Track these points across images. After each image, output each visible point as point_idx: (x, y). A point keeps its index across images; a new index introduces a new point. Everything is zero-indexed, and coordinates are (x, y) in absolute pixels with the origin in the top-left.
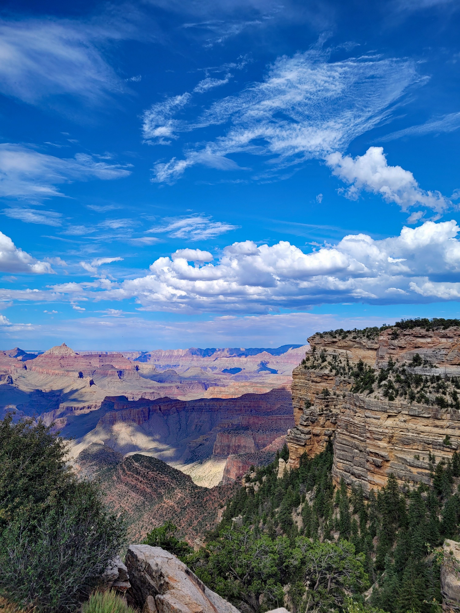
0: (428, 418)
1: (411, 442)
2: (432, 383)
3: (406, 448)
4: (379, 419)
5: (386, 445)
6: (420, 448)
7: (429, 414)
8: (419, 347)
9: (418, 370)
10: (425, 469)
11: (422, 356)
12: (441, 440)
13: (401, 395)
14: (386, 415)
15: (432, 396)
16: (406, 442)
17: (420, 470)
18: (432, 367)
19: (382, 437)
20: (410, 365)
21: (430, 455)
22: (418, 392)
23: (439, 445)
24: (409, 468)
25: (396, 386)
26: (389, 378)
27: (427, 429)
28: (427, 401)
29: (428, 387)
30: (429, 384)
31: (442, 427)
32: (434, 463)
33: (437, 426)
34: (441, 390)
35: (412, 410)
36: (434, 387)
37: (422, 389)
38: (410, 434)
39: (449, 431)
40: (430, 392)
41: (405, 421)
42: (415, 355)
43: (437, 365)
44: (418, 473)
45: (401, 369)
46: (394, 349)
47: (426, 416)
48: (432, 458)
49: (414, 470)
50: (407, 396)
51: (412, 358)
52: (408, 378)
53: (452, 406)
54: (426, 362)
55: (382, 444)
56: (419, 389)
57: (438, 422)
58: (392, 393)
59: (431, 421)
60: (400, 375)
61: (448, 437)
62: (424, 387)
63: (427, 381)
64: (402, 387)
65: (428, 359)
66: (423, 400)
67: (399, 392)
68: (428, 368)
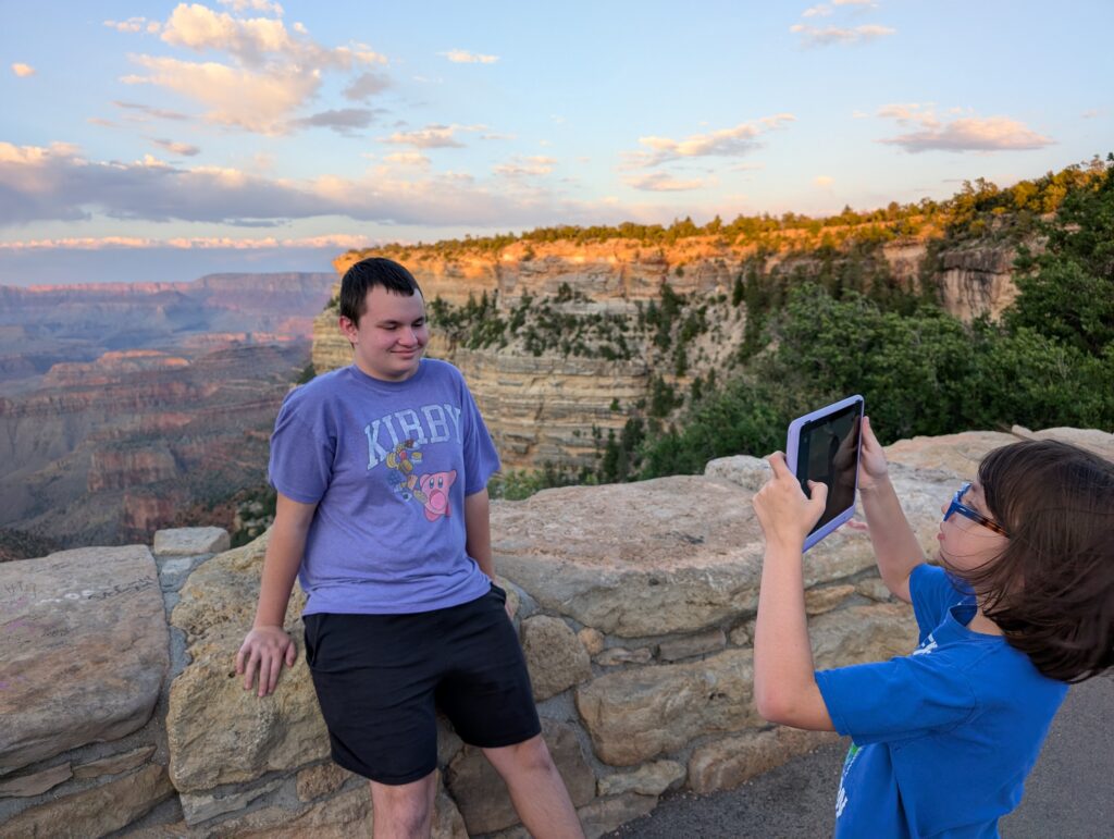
0: (591, 376)
1: (566, 413)
2: (591, 325)
3: (560, 423)
4: (520, 385)
5: (532, 422)
6: (580, 420)
7: (591, 370)
8: (566, 271)
9: (568, 308)
10: (590, 447)
11: (572, 286)
12: (607, 405)
13: (551, 346)
14: (531, 378)
15: (594, 345)
16: (561, 414)
17: (581, 450)
18: (587, 301)
19: (526, 411)
20: (557, 300)
21: (593, 428)
22: (574, 341)
23: (606, 413)
24: (565, 449)
25: (541, 333)
26: (527, 323)
27: (589, 392)
28: (588, 353)
29: (586, 332)
30: (586, 327)
31: (608, 387)
32: (600, 437)
33: (601, 387)
34: (605, 336)
35: (568, 367)
36: (594, 332)
37: (578, 336)
38: (565, 402)
39: (617, 393)
40: (590, 340)
41: (557, 385)
42: (561, 285)
43: (594, 299)
44: (579, 455)
45: (543, 307)
46: (528, 276)
47: (588, 373)
48: (597, 432)
49: (574, 452)
50: (560, 347)
51: (557, 289)
52: (555, 321)
53: (620, 357)
54: (578, 294)
55: (527, 421)
56: (572, 337)
57: (603, 381)
58: (537, 345)
59: (593, 380)
60: (543, 316)
61: (616, 401)
62: (581, 332)
63: (582, 323)
64: (550, 334)
65: (581, 290)
66: (582, 351)
67: (548, 343)
68: (582, 304)
